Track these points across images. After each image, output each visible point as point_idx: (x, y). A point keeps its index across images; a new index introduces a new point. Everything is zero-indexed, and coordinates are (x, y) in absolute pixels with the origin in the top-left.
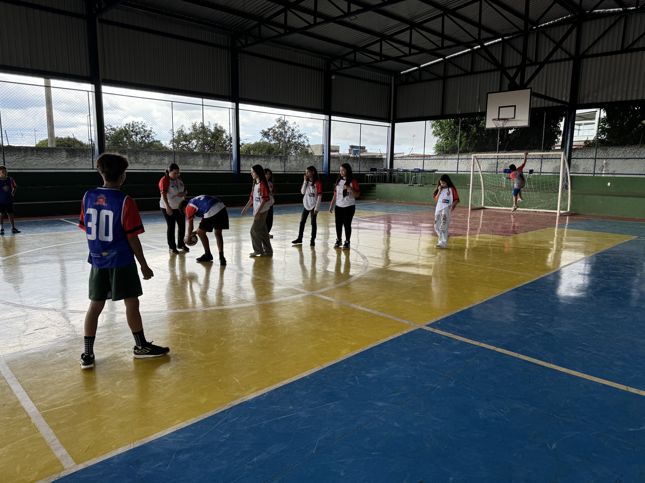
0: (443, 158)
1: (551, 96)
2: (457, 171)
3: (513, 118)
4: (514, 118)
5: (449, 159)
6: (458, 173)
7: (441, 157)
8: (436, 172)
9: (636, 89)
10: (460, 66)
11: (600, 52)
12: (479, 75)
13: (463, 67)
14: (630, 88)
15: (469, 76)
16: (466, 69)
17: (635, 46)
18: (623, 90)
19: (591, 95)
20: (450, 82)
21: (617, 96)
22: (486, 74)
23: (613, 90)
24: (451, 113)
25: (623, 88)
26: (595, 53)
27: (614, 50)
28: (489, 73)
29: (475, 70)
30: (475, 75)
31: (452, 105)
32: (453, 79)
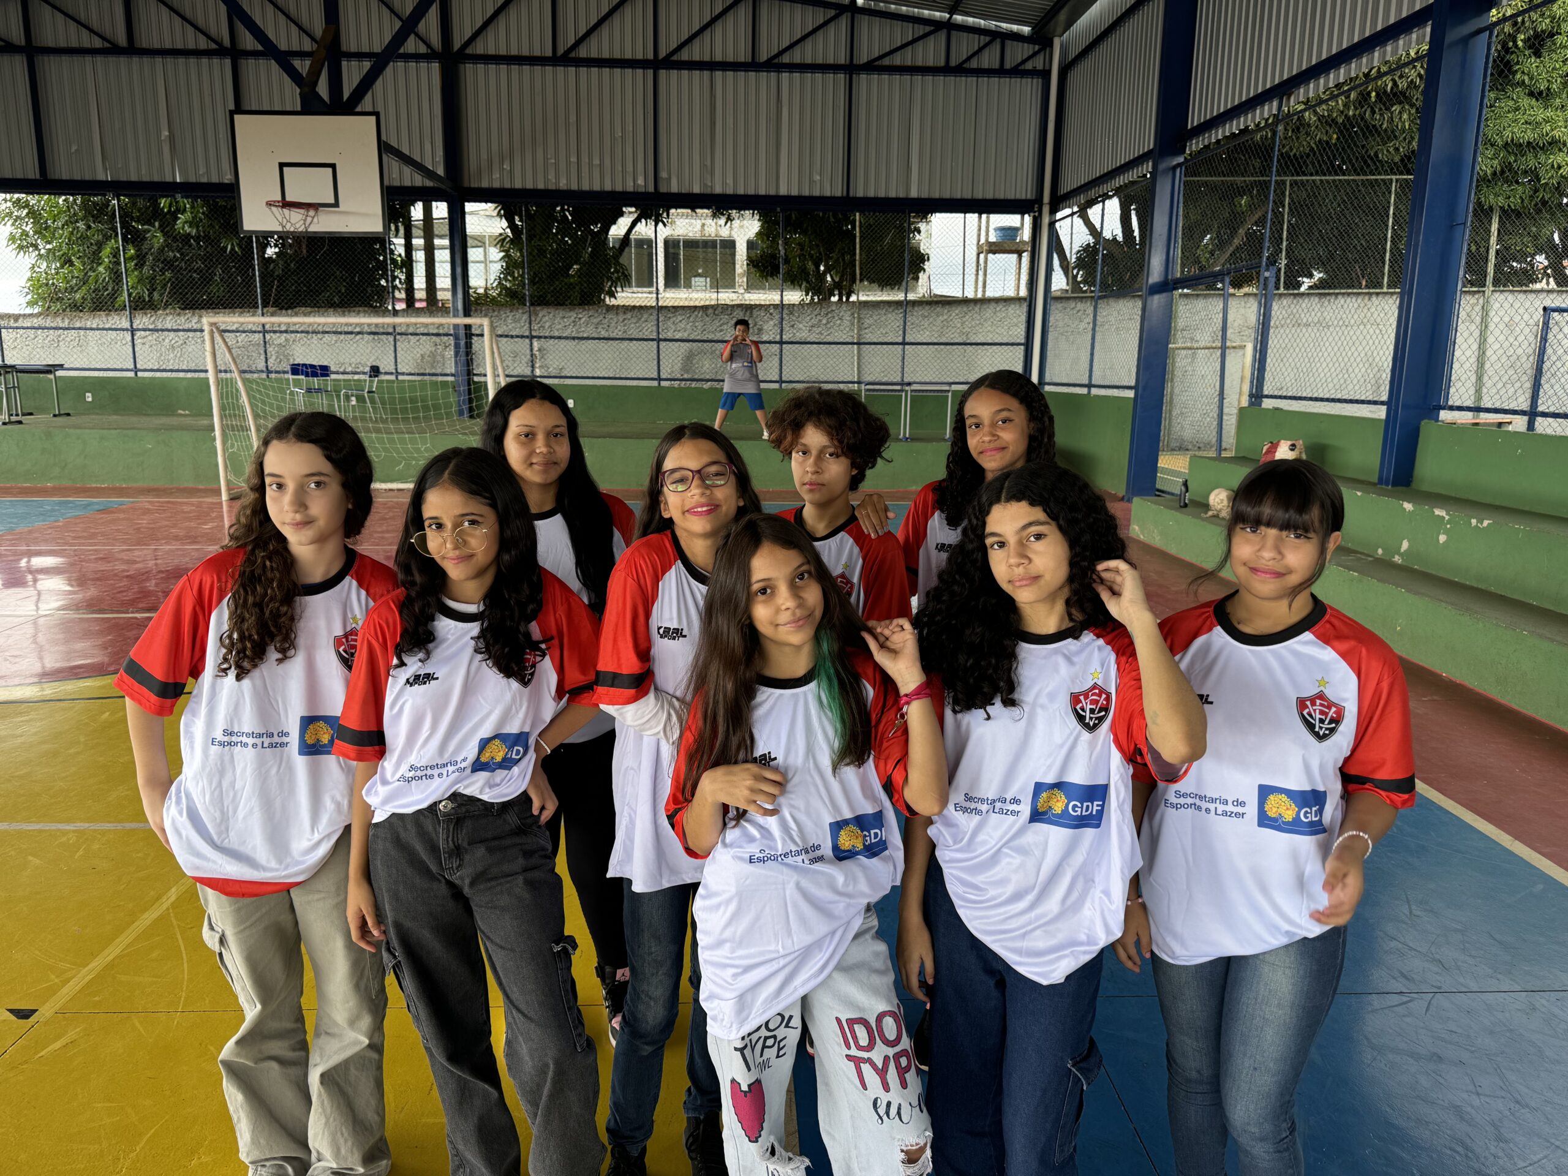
0: (66, 324)
2: (136, 370)
3: (332, 205)
4: (336, 204)
5: (92, 329)
6: (140, 374)
7: (59, 319)
8: (60, 373)
9: (596, 161)
10: (83, 19)
11: (503, 52)
12: (159, 60)
13: (95, 24)
14: (585, 159)
15: (123, 59)
16: (108, 33)
17: (582, 52)
18: (568, 163)
19: (496, 166)
20: (54, 70)
21: (557, 177)
22: (181, 60)
23: (546, 159)
24: (77, 177)
25: (568, 157)
26: (491, 51)
27: (537, 53)
28: (192, 61)
29: (144, 42)
30: (146, 60)
31: (74, 148)
32: (65, 59)
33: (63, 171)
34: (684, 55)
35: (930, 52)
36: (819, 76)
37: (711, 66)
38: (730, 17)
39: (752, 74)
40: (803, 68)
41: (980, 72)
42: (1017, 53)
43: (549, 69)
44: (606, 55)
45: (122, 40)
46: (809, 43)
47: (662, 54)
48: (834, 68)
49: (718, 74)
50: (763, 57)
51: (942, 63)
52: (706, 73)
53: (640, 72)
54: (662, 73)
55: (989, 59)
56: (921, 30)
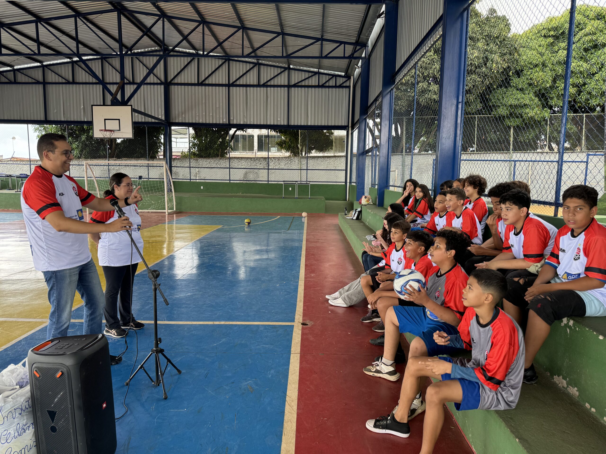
1: (150, 114)
3: (118, 130)
4: (120, 130)
9: (211, 114)
10: (60, 74)
11: (183, 82)
12: (81, 85)
13: (63, 76)
14: (207, 114)
15: (71, 85)
16: (67, 78)
17: (207, 82)
18: (202, 115)
19: (180, 116)
20: (51, 89)
21: (199, 120)
22: (88, 85)
23: (195, 114)
24: (56, 120)
25: (202, 113)
26: (179, 82)
27: (193, 82)
28: (91, 86)
29: (77, 80)
30: (77, 85)
31: (55, 111)
32: (54, 85)
33: (52, 117)
34: (238, 83)
35: (314, 81)
36: (279, 89)
37: (246, 86)
38: (251, 71)
39: (259, 88)
40: (274, 86)
41: (329, 87)
42: (340, 81)
43: (197, 87)
44: (214, 83)
45: (71, 80)
46: (276, 79)
47: (231, 82)
48: (284, 86)
49: (248, 88)
50: (262, 83)
51: (317, 84)
52: (245, 88)
53: (224, 88)
54: (231, 88)
55: (332, 83)
56: (310, 74)
